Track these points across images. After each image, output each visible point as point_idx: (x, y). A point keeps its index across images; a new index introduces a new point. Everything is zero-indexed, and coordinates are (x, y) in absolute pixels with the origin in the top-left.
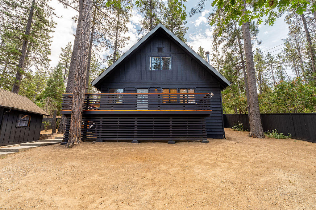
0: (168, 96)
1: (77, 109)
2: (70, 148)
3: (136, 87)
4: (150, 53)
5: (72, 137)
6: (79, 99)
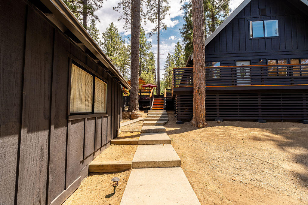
0: (276, 68)
1: (203, 85)
2: (201, 128)
3: (235, 59)
4: (250, 17)
5: (200, 116)
6: (203, 73)
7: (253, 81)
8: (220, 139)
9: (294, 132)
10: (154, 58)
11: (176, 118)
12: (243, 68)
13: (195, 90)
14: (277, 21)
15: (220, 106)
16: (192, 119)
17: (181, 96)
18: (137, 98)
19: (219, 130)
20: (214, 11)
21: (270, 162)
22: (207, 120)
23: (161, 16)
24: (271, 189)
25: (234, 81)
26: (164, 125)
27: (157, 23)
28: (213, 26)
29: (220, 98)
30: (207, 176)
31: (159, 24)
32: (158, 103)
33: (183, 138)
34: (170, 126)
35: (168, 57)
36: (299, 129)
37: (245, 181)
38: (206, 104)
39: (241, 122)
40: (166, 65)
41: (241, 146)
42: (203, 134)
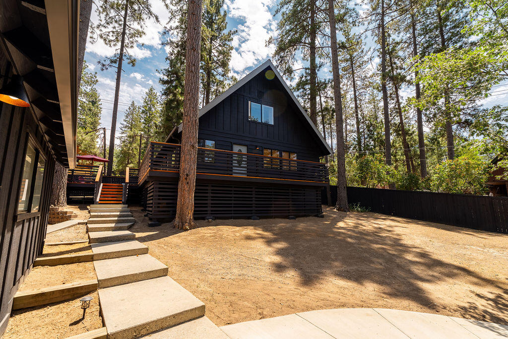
1: (192, 172)
2: (187, 230)
3: (232, 141)
4: (249, 96)
5: (187, 213)
6: (194, 155)
7: (249, 172)
8: (210, 241)
9: (280, 229)
10: (100, 103)
11: (147, 218)
12: (240, 154)
13: (182, 177)
14: (273, 108)
15: (212, 200)
16: (175, 217)
17: (160, 184)
18: (65, 180)
19: (210, 231)
20: (210, 65)
21: (256, 258)
22: (195, 219)
23: (126, 41)
24: (253, 279)
25: (229, 170)
26: (129, 228)
27: (119, 51)
28: (209, 84)
29: (212, 190)
30: (197, 280)
31: (121, 54)
32: (111, 193)
33: (163, 246)
34: (139, 230)
35: (129, 108)
36: (285, 224)
37: (233, 277)
38: (195, 196)
39: (234, 220)
40: (125, 121)
41: (233, 247)
42: (189, 238)
